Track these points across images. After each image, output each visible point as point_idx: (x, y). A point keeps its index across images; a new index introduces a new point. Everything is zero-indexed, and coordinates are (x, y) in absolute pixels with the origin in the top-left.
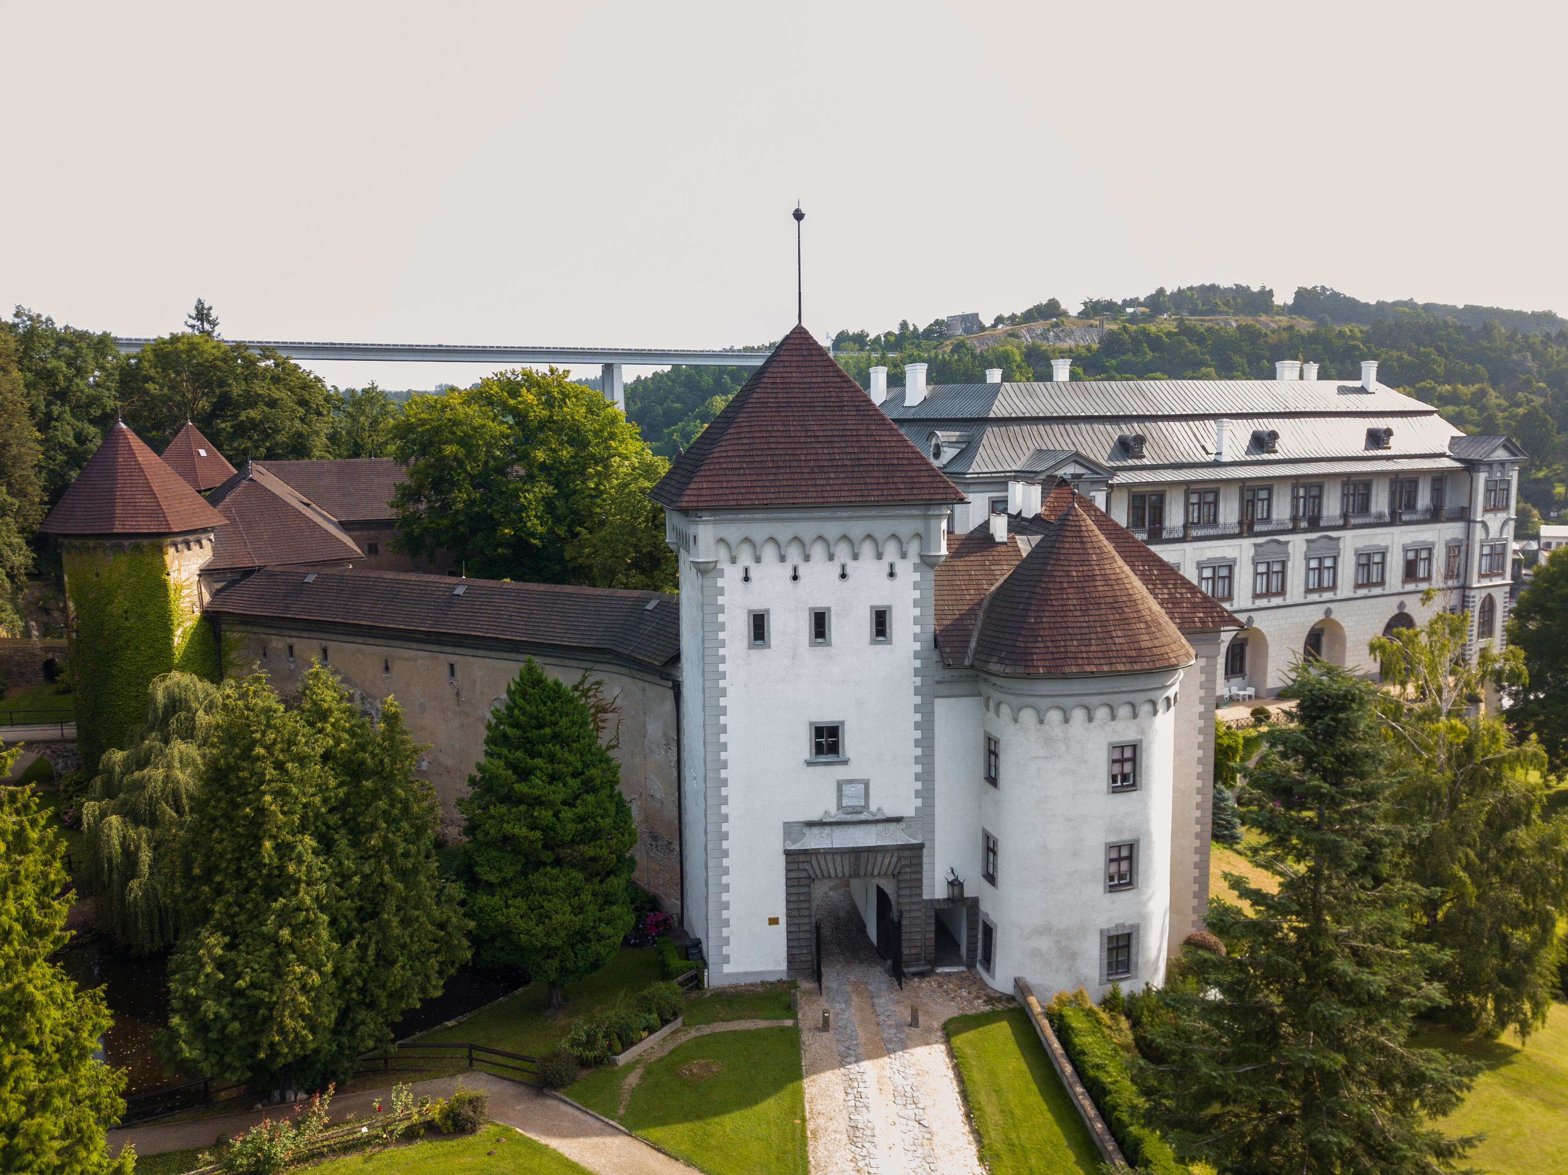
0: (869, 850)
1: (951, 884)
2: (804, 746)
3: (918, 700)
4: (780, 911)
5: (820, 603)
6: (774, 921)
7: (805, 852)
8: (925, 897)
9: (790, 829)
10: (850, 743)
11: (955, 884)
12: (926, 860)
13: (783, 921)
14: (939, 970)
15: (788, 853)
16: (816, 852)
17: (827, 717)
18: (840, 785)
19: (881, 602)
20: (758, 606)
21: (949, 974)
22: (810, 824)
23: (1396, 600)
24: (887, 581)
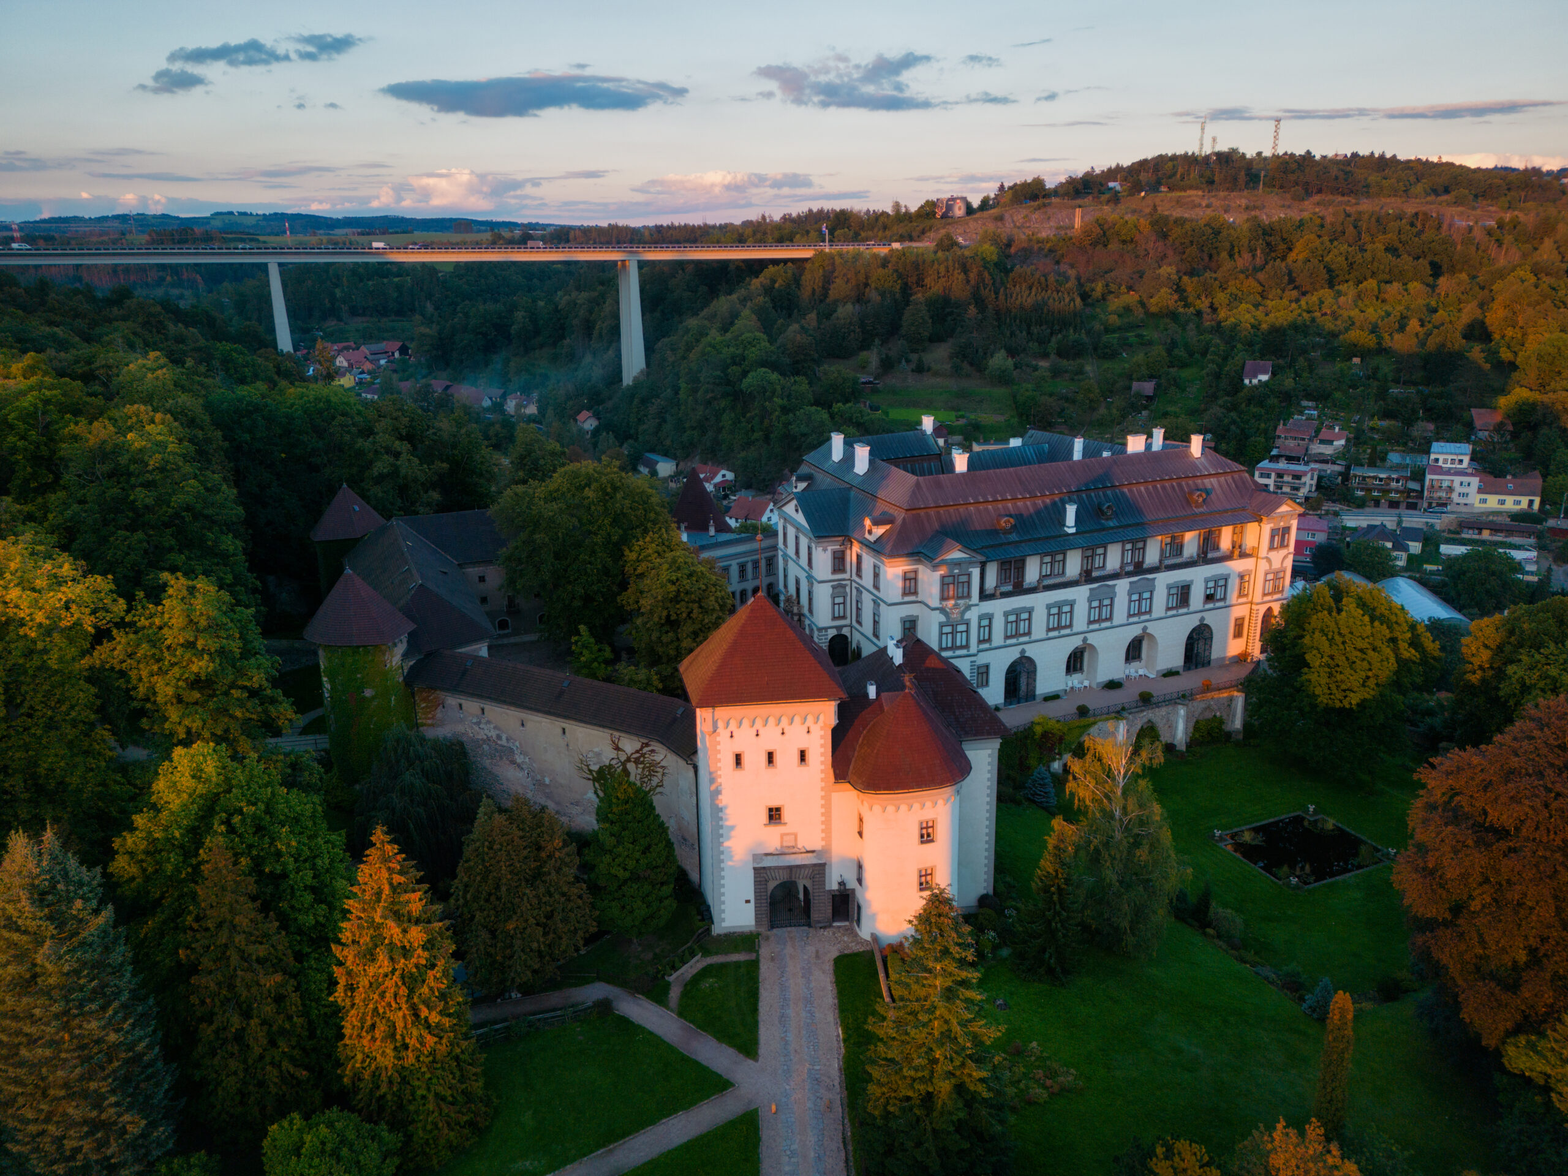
0: (798, 867)
1: (840, 884)
2: (764, 817)
3: (823, 793)
4: (751, 896)
5: (770, 748)
6: (748, 901)
7: (764, 868)
8: (827, 888)
9: (756, 857)
10: (786, 815)
11: (842, 884)
12: (827, 871)
13: (753, 901)
14: (835, 924)
15: (755, 869)
16: (770, 868)
17: (774, 804)
18: (782, 836)
19: (803, 747)
20: (738, 750)
21: (839, 927)
22: (767, 855)
23: (1199, 615)
24: (807, 735)
